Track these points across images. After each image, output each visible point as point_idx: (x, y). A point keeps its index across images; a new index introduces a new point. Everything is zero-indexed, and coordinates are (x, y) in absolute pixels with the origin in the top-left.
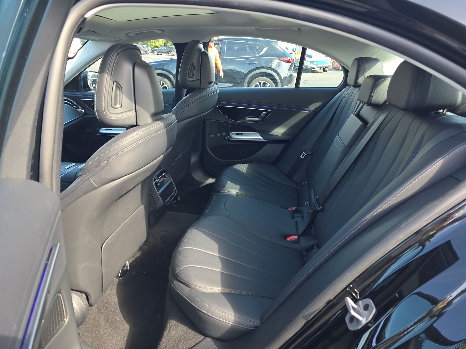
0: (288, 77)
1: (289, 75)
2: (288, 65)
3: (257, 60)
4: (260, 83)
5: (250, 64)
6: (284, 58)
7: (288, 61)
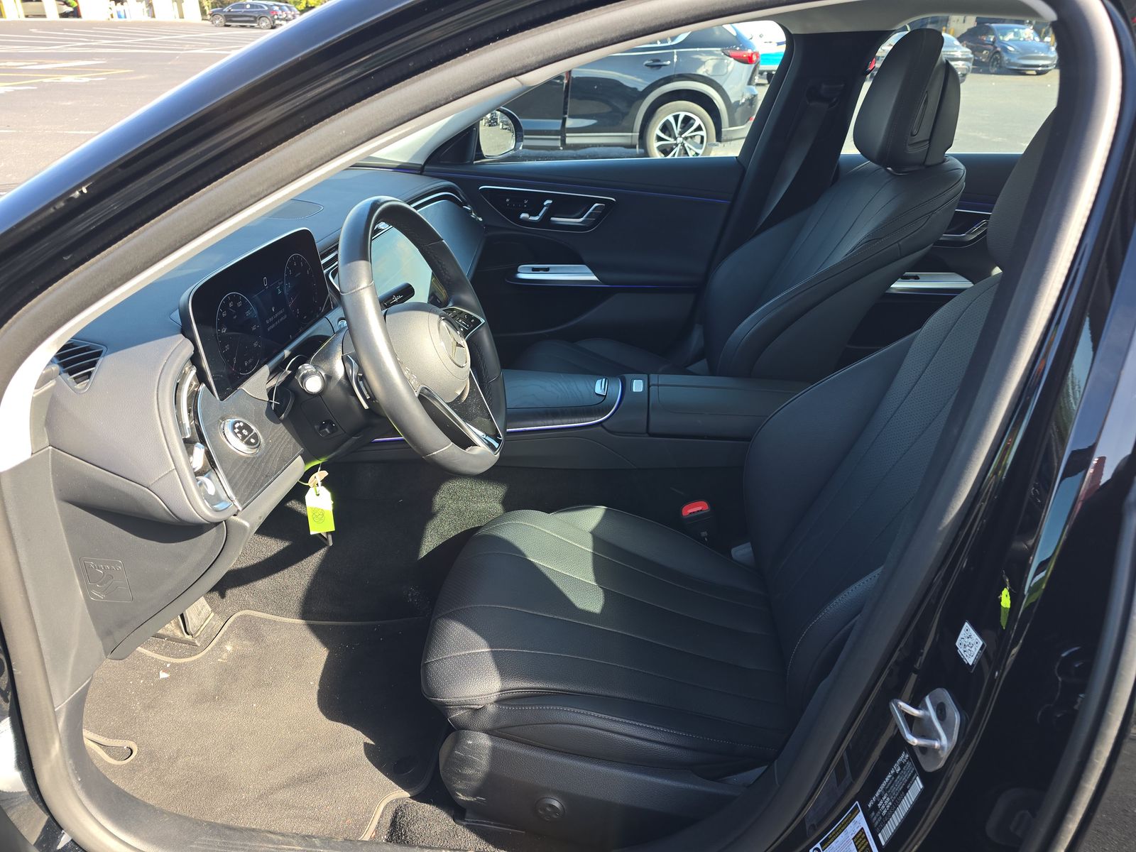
0: (743, 104)
1: (748, 95)
2: (747, 69)
3: (670, 56)
4: (676, 118)
5: (652, 66)
6: (737, 51)
7: (749, 60)
